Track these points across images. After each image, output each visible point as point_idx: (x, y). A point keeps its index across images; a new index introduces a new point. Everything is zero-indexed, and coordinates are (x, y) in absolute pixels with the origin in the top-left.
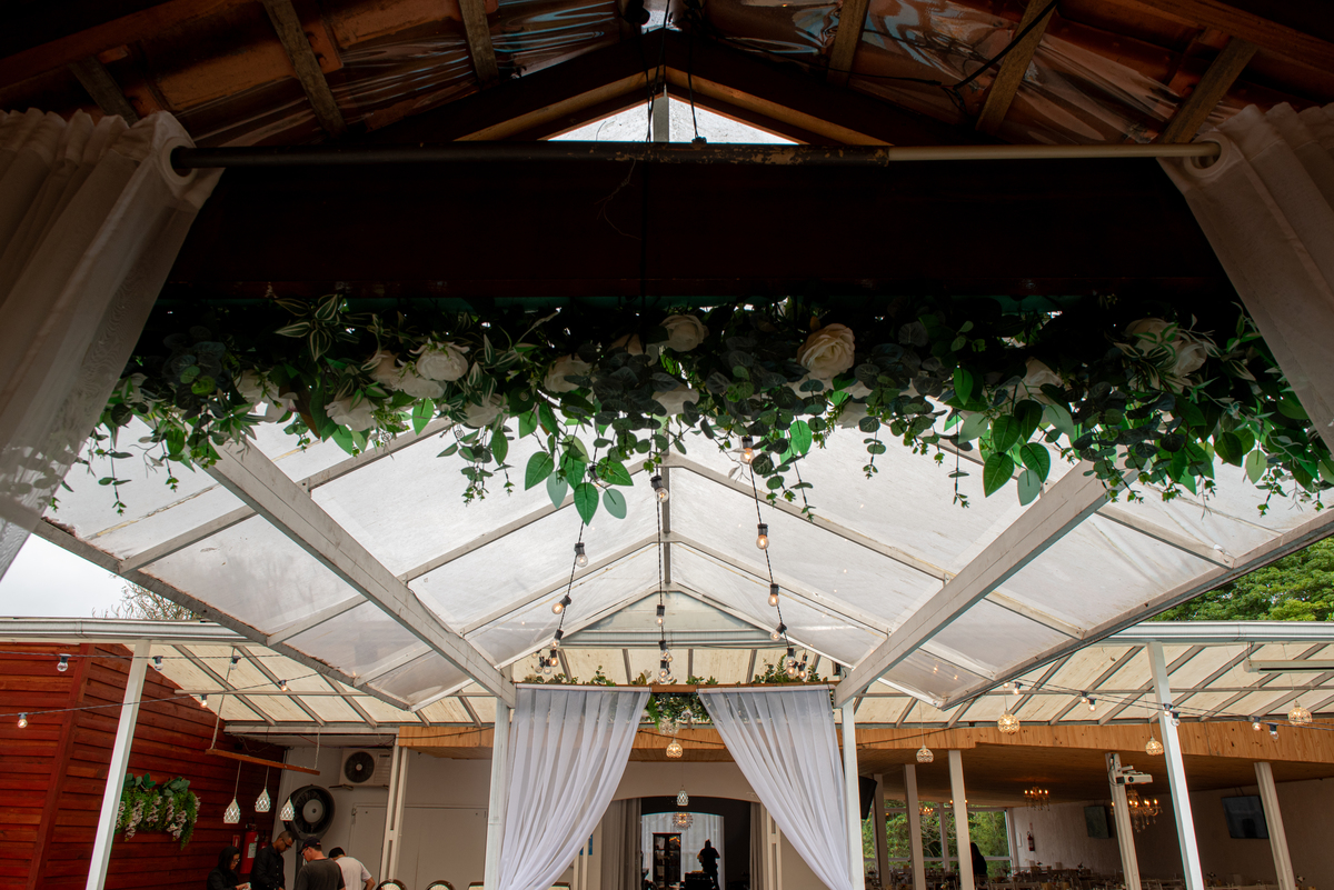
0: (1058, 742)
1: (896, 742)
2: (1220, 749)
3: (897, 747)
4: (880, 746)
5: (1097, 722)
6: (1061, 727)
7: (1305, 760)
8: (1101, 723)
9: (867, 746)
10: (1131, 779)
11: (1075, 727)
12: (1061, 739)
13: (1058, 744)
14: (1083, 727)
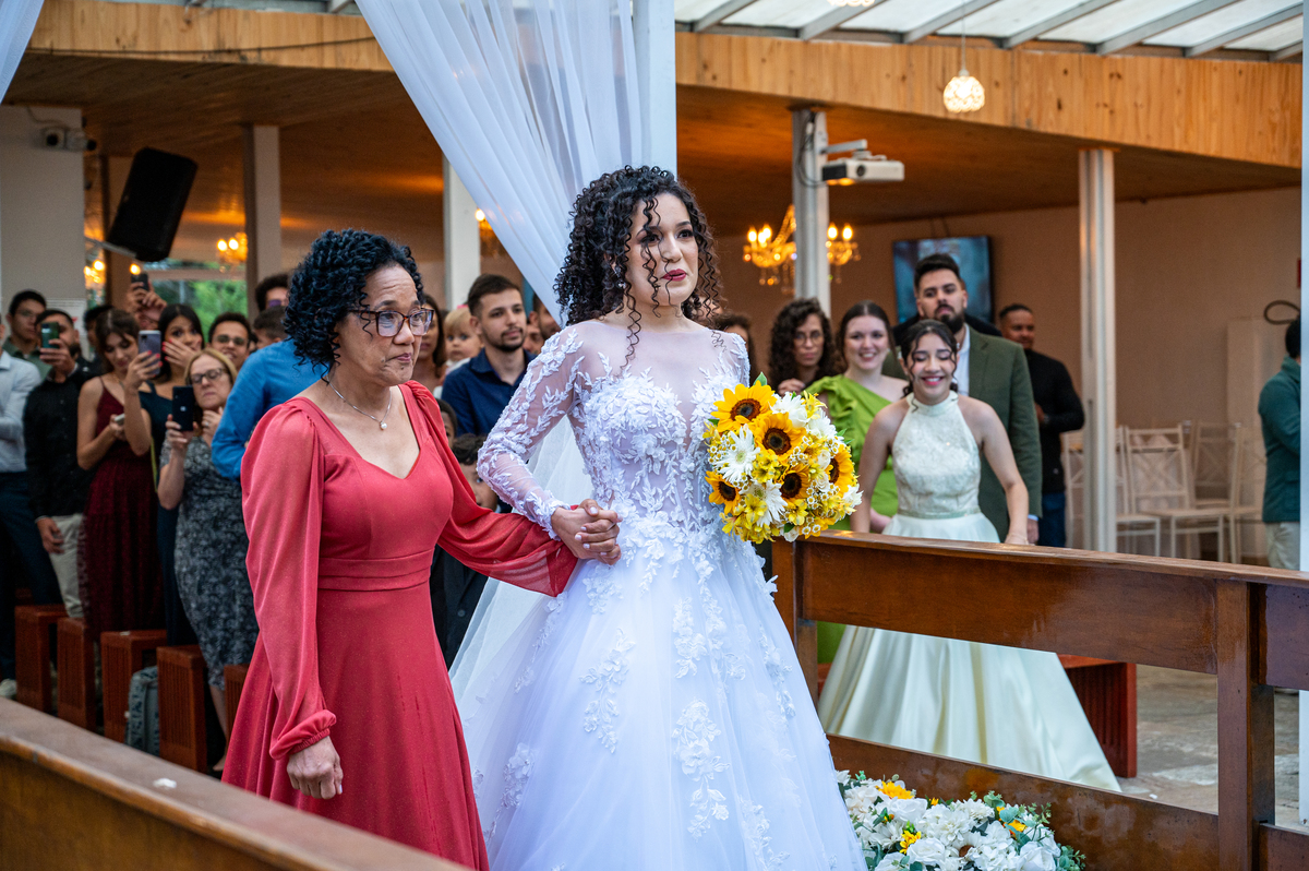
0: (708, 76)
1: (328, 51)
2: (1034, 116)
3: (329, 63)
4: (286, 60)
5: (796, 32)
6: (720, 39)
7: (1185, 149)
8: (808, 34)
9: (252, 58)
10: (861, 170)
11: (752, 40)
12: (718, 67)
13: (707, 82)
14: (767, 41)
